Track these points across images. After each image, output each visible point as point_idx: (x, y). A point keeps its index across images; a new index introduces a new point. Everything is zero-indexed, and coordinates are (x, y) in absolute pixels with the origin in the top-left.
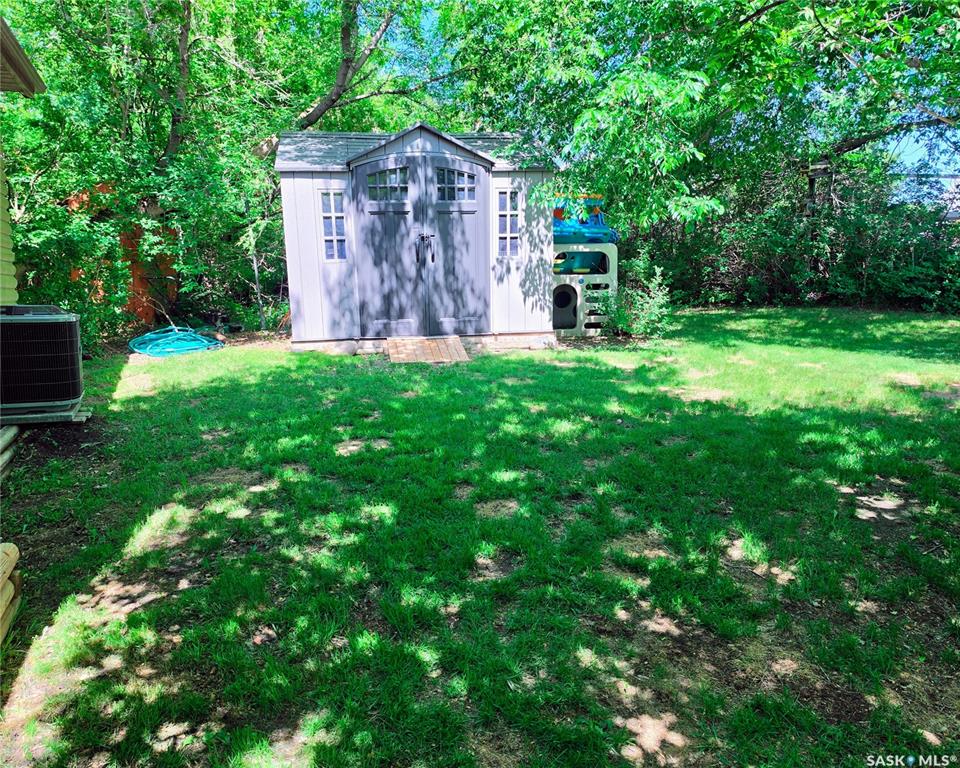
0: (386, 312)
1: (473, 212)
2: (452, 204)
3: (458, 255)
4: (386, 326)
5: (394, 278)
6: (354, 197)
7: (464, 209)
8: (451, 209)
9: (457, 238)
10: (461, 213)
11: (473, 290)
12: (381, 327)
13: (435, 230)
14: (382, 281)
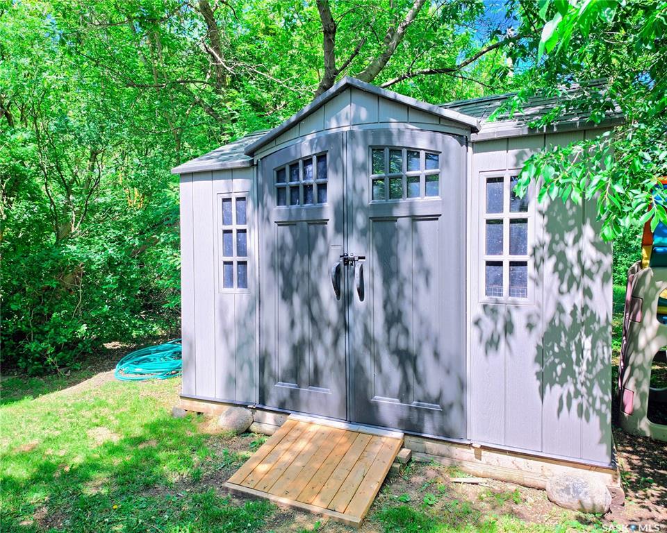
0: (294, 373)
1: (435, 218)
2: (396, 205)
3: (408, 291)
4: (294, 394)
5: (307, 320)
6: (259, 201)
7: (420, 212)
8: (396, 213)
9: (407, 262)
10: (415, 219)
11: (436, 355)
12: (286, 394)
13: (367, 248)
14: (293, 324)
